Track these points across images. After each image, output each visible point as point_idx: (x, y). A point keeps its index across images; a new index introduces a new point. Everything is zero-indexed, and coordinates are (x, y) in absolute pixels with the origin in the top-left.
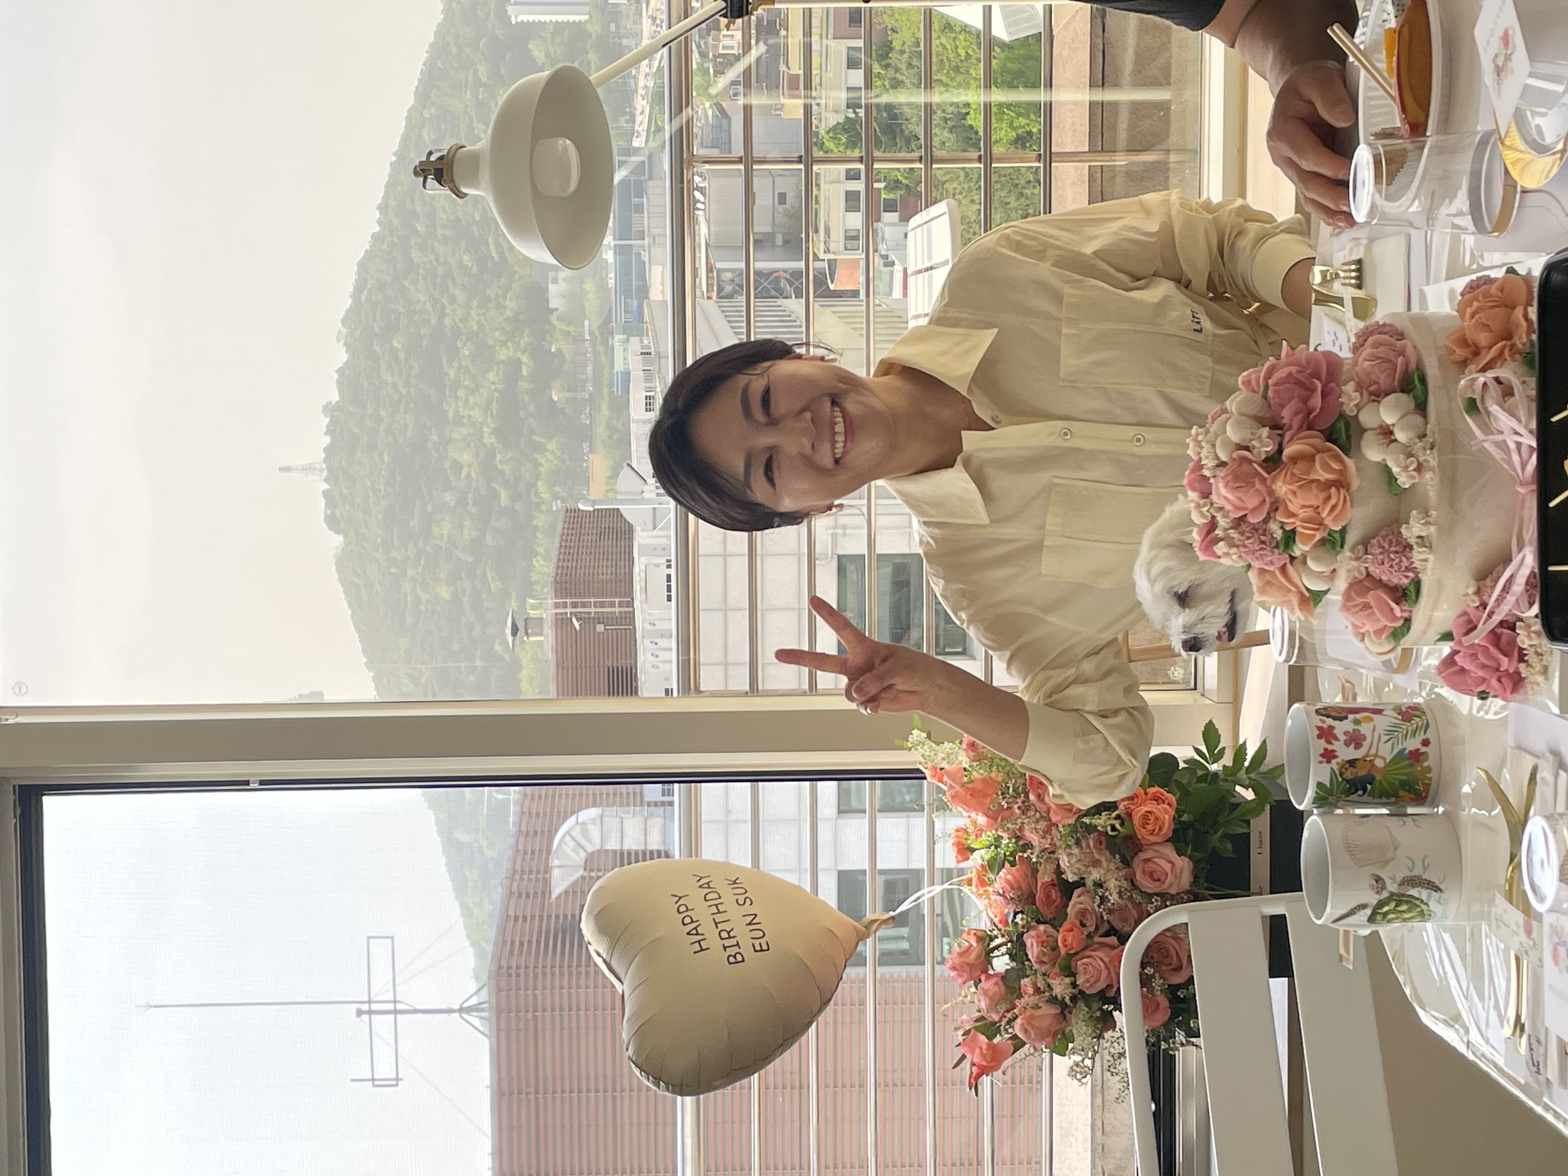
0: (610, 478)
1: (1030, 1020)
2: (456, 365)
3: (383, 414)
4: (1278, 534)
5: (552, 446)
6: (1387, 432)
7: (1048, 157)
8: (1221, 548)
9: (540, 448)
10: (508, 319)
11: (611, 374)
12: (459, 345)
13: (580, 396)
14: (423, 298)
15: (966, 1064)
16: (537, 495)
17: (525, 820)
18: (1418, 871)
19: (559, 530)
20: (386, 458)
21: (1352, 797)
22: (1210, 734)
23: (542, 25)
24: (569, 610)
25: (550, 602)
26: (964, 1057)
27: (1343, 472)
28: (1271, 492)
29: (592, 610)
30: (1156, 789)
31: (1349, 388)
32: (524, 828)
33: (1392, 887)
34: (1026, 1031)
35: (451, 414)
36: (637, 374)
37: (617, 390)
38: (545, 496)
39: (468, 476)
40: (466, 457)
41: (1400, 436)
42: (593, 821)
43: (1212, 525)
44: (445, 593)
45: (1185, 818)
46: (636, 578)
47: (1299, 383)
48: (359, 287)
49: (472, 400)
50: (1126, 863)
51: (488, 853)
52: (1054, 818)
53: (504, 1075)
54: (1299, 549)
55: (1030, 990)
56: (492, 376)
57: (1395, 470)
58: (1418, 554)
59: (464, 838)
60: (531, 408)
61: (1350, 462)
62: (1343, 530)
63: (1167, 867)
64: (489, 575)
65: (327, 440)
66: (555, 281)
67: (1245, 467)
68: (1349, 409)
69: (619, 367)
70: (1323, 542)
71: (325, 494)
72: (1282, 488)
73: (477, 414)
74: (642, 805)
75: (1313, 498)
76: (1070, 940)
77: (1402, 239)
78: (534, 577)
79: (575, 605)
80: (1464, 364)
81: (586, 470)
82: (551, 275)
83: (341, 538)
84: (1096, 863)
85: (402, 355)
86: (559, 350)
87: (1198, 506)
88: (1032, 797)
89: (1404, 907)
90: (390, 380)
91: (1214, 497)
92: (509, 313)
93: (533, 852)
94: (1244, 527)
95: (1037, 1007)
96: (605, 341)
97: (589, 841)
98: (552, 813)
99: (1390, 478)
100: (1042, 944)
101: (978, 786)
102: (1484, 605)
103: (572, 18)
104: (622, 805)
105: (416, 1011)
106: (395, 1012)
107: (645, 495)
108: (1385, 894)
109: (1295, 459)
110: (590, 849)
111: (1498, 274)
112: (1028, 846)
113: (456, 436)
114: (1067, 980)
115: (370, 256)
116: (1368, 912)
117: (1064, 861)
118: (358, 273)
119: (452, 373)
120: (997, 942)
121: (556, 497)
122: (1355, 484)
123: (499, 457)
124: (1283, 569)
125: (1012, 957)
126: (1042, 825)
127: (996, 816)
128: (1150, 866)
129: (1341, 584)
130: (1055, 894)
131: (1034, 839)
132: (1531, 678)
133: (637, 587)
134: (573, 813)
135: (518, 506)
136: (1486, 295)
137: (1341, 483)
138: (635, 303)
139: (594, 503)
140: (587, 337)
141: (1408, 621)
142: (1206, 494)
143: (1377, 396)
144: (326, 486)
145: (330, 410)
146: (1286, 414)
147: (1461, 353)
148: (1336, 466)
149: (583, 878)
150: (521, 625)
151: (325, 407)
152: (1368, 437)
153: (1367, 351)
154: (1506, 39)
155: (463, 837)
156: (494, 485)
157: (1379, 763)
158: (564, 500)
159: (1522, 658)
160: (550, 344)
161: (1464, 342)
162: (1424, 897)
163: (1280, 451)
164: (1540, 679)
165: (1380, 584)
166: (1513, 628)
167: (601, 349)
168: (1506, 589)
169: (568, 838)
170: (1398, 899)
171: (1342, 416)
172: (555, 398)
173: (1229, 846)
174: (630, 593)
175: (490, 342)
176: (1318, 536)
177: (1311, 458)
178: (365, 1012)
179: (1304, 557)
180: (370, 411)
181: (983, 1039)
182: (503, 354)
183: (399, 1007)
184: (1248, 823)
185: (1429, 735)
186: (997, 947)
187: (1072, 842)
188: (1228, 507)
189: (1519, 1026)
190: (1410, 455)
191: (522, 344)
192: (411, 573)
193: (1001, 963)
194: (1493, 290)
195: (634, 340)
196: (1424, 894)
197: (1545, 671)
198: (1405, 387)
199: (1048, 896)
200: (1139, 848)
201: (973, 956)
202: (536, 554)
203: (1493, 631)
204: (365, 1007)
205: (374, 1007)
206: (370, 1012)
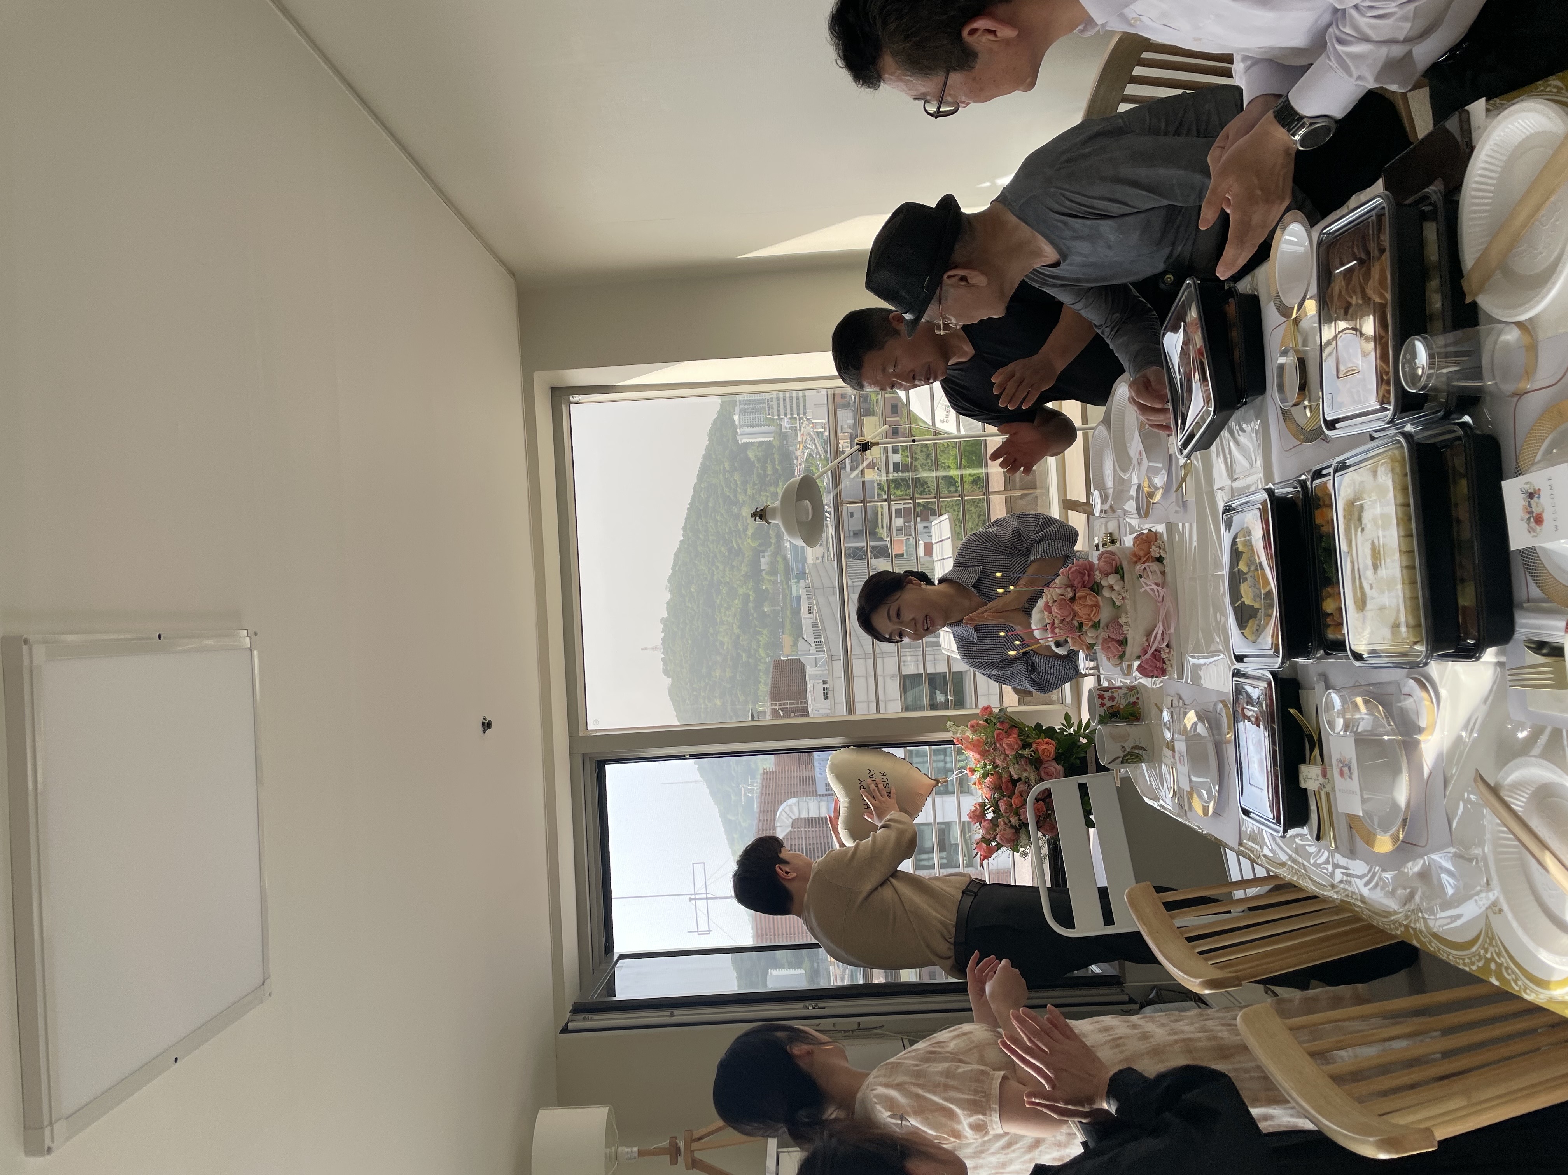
0: (793, 646)
1: (1002, 835)
2: (720, 597)
3: (688, 621)
4: (1077, 624)
5: (765, 632)
6: (1111, 587)
7: (988, 494)
8: (1057, 631)
9: (760, 633)
10: (742, 576)
11: (791, 598)
12: (721, 588)
13: (777, 608)
14: (704, 568)
15: (979, 855)
16: (759, 655)
17: (763, 805)
18: (1137, 744)
19: (771, 670)
20: (690, 642)
21: (1113, 719)
22: (1067, 717)
23: (753, 444)
24: (777, 707)
25: (769, 704)
26: (978, 853)
27: (1097, 602)
28: (1073, 610)
29: (788, 706)
30: (1047, 739)
31: (1097, 573)
32: (762, 809)
33: (1128, 750)
34: (1001, 839)
35: (718, 620)
36: (804, 597)
37: (794, 604)
38: (763, 655)
39: (728, 648)
40: (726, 639)
41: (1116, 588)
42: (795, 804)
43: (1054, 623)
44: (718, 702)
45: (1060, 751)
46: (808, 690)
47: (1080, 572)
48: (675, 564)
49: (727, 613)
50: (1037, 769)
51: (744, 824)
52: (1007, 752)
53: (759, 927)
54: (1085, 628)
55: (1002, 823)
56: (736, 601)
57: (1115, 600)
58: (1125, 628)
59: (733, 818)
60: (755, 615)
61: (1099, 598)
62: (1099, 621)
63: (1054, 770)
64: (738, 693)
65: (663, 635)
66: (763, 557)
67: (1063, 602)
68: (1098, 580)
69: (794, 594)
70: (1092, 626)
71: (663, 659)
72: (1077, 608)
73: (730, 620)
74: (816, 796)
75: (1087, 610)
76: (1017, 802)
77: (1116, 521)
78: (759, 693)
79: (780, 704)
80: (1136, 562)
81: (781, 643)
82: (762, 554)
83: (670, 679)
84: (1026, 770)
85: (695, 594)
86: (766, 588)
87: (1048, 617)
88: (998, 745)
89: (1133, 757)
90: (690, 606)
91: (1053, 613)
92: (743, 573)
93: (767, 820)
94: (1064, 623)
95: (1005, 830)
96: (787, 583)
97: (794, 814)
98: (775, 802)
99: (1114, 603)
100: (1006, 804)
101: (977, 743)
102: (1149, 644)
103: (766, 439)
104: (807, 796)
105: (717, 898)
106: (707, 898)
107: (811, 652)
108: (1126, 753)
109: (1080, 598)
110: (794, 818)
111: (1146, 531)
112: (998, 766)
113: (721, 629)
114: (1017, 818)
115: (679, 550)
116: (1121, 759)
117: (1012, 770)
118: (674, 559)
119: (718, 601)
120: (987, 807)
121: (768, 656)
122: (1101, 604)
123: (741, 638)
124: (1079, 637)
125: (994, 812)
126: (1002, 757)
127: (984, 754)
128: (1047, 770)
129: (1100, 641)
130: (1010, 785)
131: (999, 762)
132: (1168, 669)
133: (809, 695)
134: (784, 801)
135: (750, 660)
136: (1142, 539)
137: (1097, 605)
138: (801, 565)
139: (788, 656)
140: (779, 581)
141: (1124, 652)
142: (1050, 612)
143: (1107, 575)
144: (663, 656)
145: (663, 620)
146: (1076, 583)
147: (1134, 559)
148: (1094, 599)
149: (791, 832)
150: (755, 715)
151: (661, 620)
152: (1105, 589)
153: (1103, 559)
154: (1140, 454)
155: (731, 817)
156: (739, 651)
157: (1121, 707)
158: (771, 657)
159: (1164, 662)
160: (762, 585)
161: (1135, 555)
162: (1140, 753)
163: (1075, 595)
164: (1170, 668)
165: (1113, 639)
166: (1160, 652)
167: (785, 586)
168: (1155, 638)
169: (783, 813)
170: (1131, 754)
171: (1095, 582)
172: (766, 610)
173: (1078, 761)
174: (806, 698)
175: (735, 586)
176: (1090, 624)
177: (1086, 597)
178: (693, 899)
179: (1086, 632)
180: (682, 620)
181: (984, 845)
182: (741, 591)
183: (709, 896)
184: (1086, 752)
185: (1139, 696)
186: (988, 809)
187: (1015, 762)
188: (1058, 616)
189: (1175, 793)
190: (1120, 594)
191: (750, 587)
192: (703, 694)
193: (990, 816)
194: (1144, 537)
195: (802, 581)
196: (1140, 752)
197: (1172, 666)
198: (1117, 572)
199: (1007, 787)
200: (1042, 763)
201: (978, 813)
202: (760, 682)
203: (1153, 653)
204: (693, 897)
205: (697, 896)
206: (695, 899)
